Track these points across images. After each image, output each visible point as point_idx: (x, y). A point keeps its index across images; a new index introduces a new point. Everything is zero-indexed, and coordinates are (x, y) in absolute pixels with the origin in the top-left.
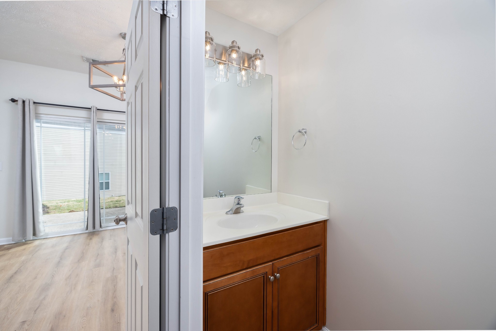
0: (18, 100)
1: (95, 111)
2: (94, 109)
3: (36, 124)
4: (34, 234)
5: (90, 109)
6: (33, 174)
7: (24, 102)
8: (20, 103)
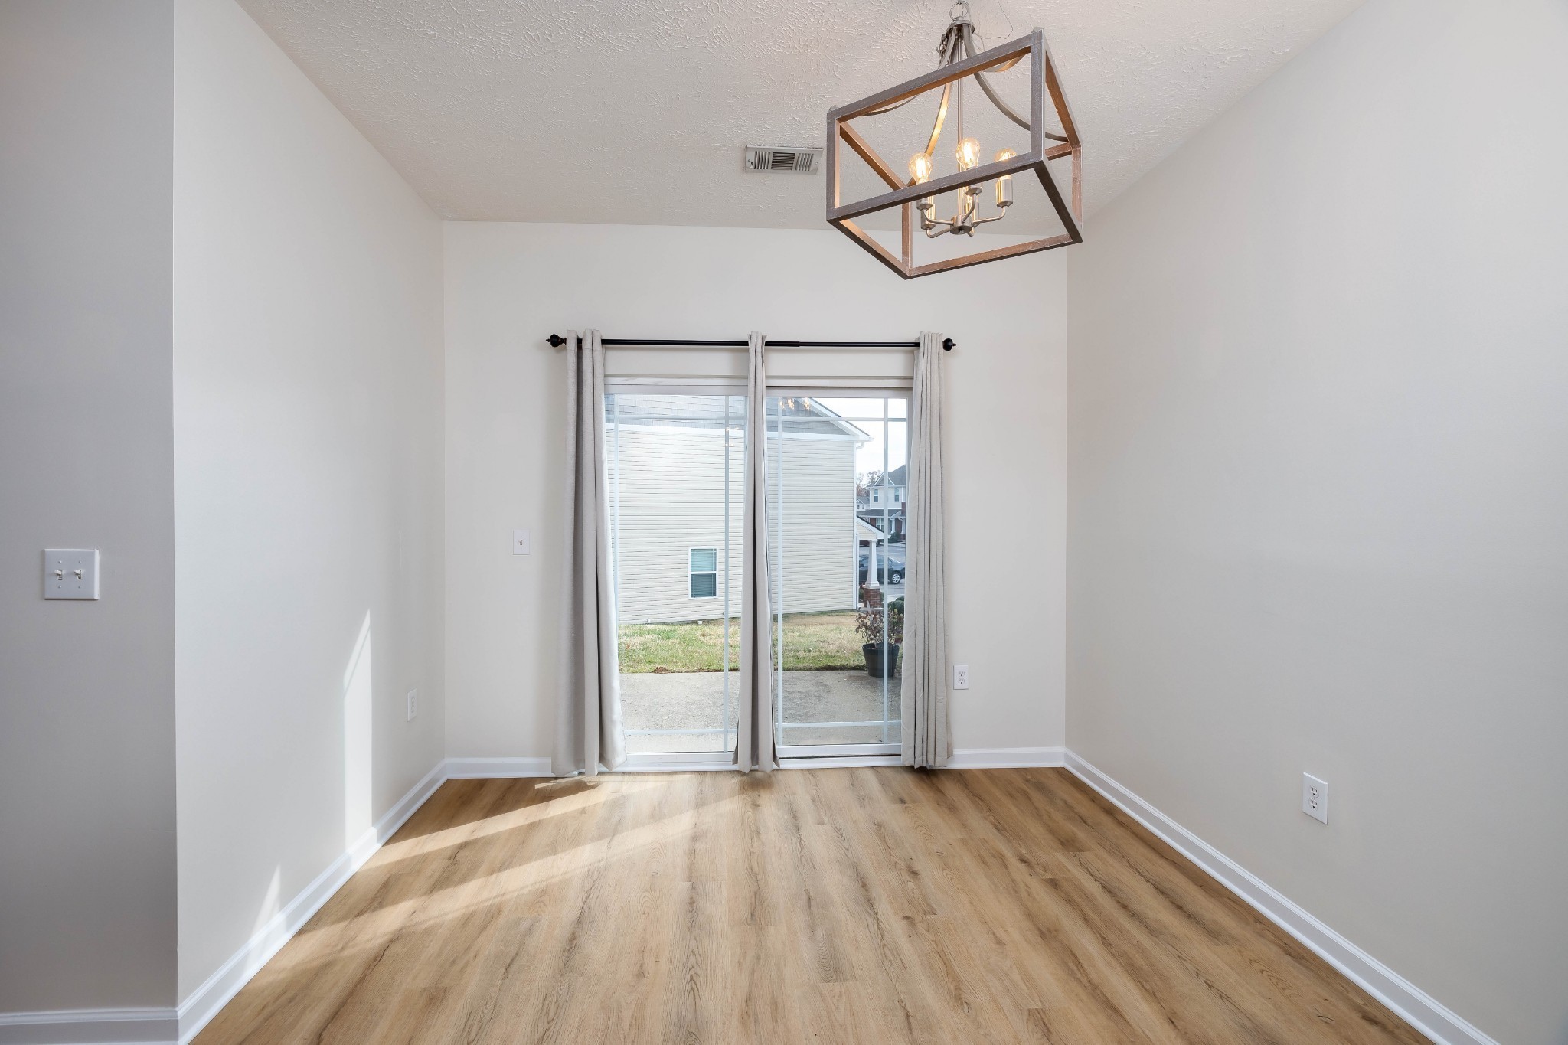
0: (565, 339)
1: (759, 350)
2: (756, 344)
3: (606, 426)
4: (602, 758)
5: (745, 343)
6: (599, 557)
7: (579, 342)
8: (571, 345)
